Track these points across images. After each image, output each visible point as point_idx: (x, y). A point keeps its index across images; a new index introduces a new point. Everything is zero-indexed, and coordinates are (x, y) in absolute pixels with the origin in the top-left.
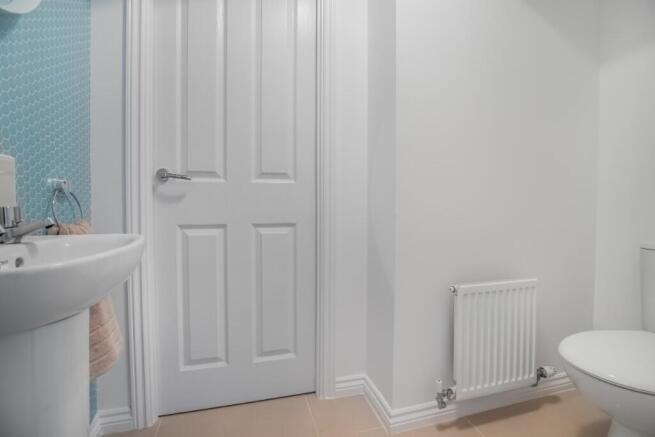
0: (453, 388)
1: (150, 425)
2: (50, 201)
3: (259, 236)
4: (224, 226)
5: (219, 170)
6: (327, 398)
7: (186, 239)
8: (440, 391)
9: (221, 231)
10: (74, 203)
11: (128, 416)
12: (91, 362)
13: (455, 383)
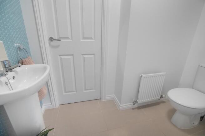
0: (137, 100)
1: (57, 107)
2: (17, 52)
3: (84, 58)
4: (73, 55)
5: (70, 37)
6: (104, 100)
7: (61, 59)
8: (134, 101)
9: (72, 56)
10: (25, 51)
11: (51, 105)
12: (39, 96)
13: (138, 99)
